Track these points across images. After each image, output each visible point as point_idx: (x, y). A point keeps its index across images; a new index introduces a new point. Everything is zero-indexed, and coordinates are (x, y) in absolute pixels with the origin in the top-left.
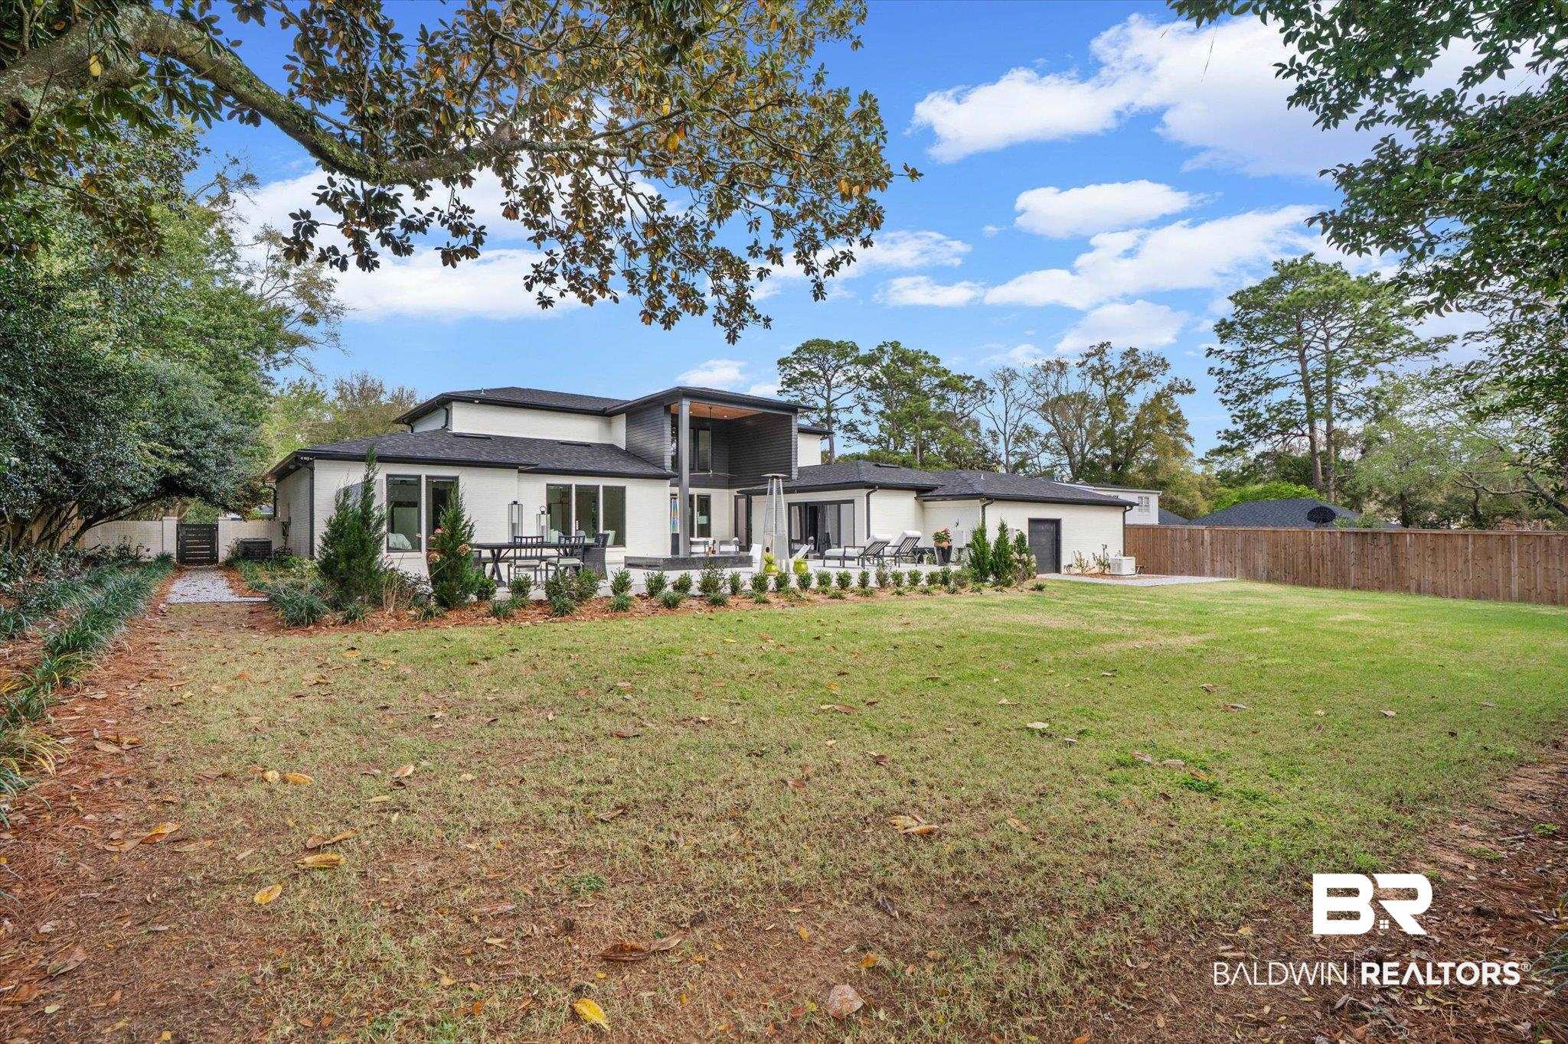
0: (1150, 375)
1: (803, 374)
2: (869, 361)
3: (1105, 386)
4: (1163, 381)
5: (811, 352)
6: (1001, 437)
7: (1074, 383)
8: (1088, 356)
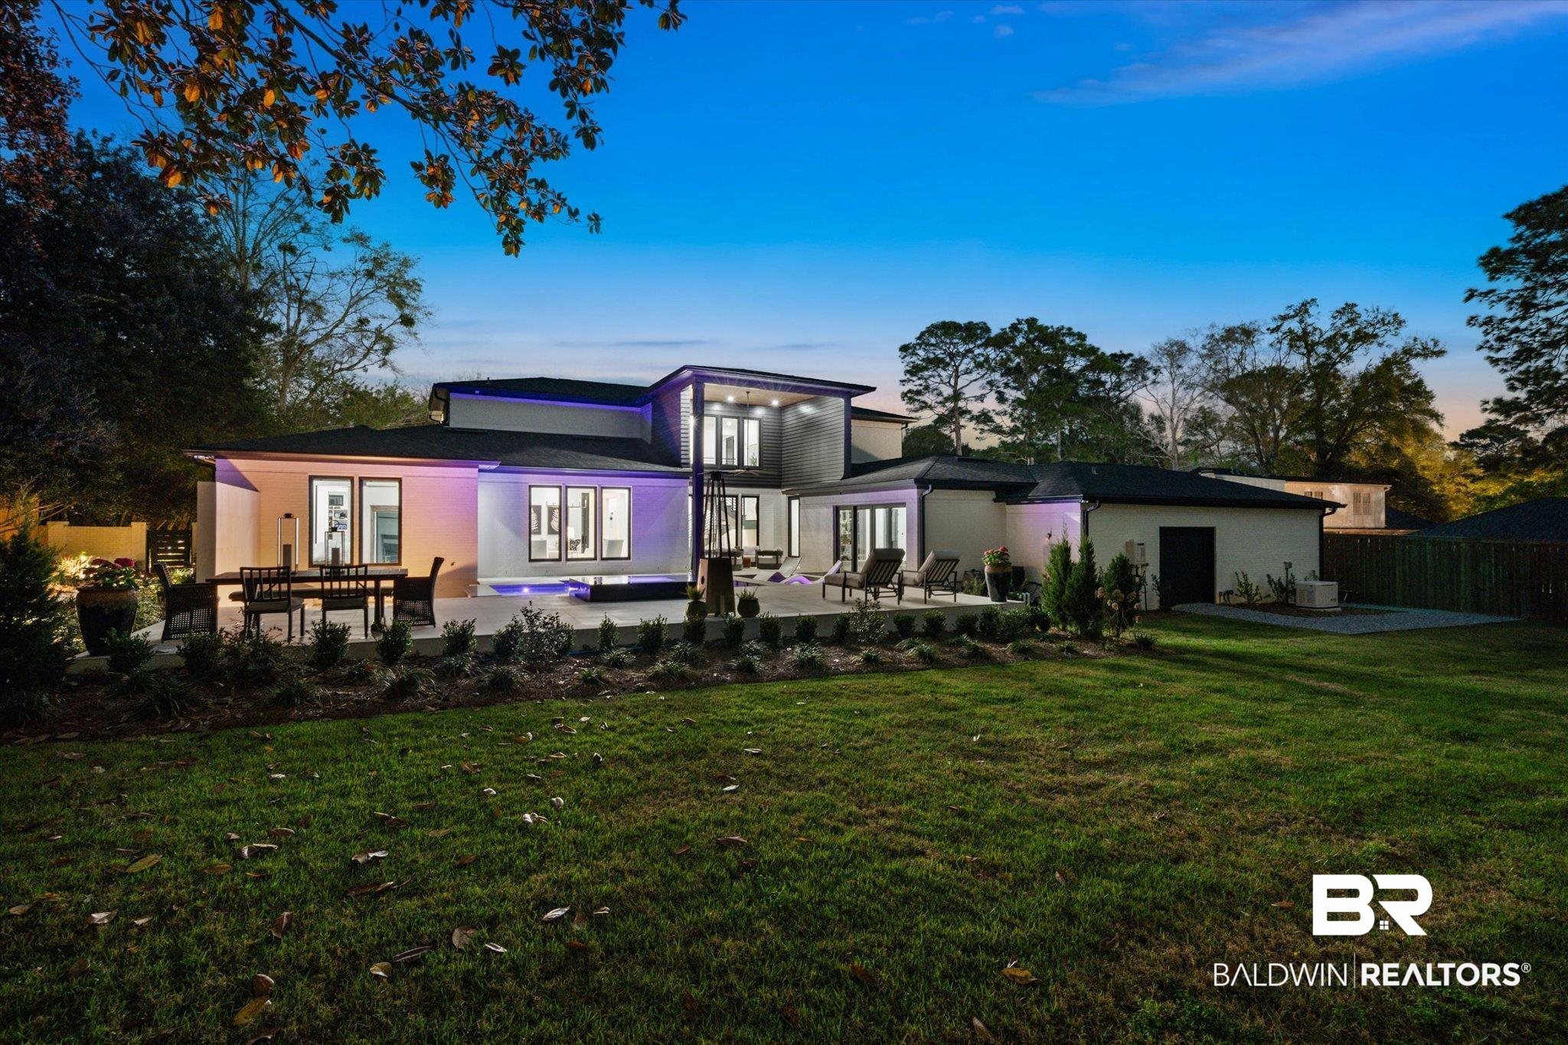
0: (1375, 336)
1: (927, 360)
2: (1001, 341)
3: (1308, 355)
4: (1393, 343)
5: (936, 336)
6: (1168, 425)
7: (1264, 354)
8: (1284, 318)
